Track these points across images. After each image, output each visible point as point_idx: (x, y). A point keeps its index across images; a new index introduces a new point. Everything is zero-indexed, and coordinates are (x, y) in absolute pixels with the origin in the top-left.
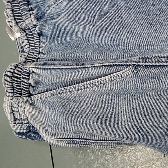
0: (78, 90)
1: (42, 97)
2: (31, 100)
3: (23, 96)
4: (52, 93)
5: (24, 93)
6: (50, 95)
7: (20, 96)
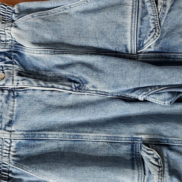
0: (53, 13)
1: (23, 20)
2: (15, 24)
3: (7, 22)
4: (32, 16)
5: (8, 20)
6: (30, 17)
7: (4, 22)
